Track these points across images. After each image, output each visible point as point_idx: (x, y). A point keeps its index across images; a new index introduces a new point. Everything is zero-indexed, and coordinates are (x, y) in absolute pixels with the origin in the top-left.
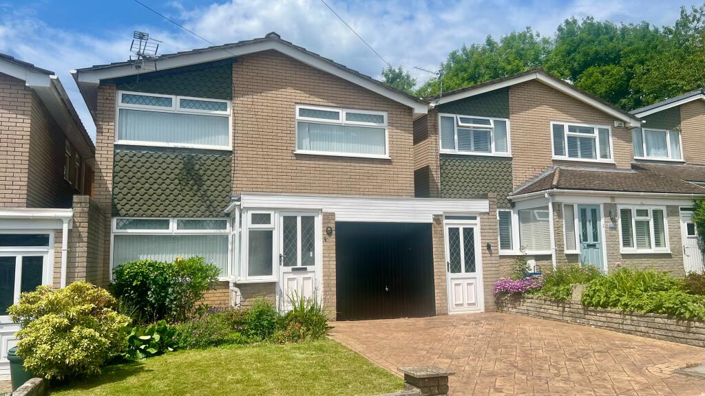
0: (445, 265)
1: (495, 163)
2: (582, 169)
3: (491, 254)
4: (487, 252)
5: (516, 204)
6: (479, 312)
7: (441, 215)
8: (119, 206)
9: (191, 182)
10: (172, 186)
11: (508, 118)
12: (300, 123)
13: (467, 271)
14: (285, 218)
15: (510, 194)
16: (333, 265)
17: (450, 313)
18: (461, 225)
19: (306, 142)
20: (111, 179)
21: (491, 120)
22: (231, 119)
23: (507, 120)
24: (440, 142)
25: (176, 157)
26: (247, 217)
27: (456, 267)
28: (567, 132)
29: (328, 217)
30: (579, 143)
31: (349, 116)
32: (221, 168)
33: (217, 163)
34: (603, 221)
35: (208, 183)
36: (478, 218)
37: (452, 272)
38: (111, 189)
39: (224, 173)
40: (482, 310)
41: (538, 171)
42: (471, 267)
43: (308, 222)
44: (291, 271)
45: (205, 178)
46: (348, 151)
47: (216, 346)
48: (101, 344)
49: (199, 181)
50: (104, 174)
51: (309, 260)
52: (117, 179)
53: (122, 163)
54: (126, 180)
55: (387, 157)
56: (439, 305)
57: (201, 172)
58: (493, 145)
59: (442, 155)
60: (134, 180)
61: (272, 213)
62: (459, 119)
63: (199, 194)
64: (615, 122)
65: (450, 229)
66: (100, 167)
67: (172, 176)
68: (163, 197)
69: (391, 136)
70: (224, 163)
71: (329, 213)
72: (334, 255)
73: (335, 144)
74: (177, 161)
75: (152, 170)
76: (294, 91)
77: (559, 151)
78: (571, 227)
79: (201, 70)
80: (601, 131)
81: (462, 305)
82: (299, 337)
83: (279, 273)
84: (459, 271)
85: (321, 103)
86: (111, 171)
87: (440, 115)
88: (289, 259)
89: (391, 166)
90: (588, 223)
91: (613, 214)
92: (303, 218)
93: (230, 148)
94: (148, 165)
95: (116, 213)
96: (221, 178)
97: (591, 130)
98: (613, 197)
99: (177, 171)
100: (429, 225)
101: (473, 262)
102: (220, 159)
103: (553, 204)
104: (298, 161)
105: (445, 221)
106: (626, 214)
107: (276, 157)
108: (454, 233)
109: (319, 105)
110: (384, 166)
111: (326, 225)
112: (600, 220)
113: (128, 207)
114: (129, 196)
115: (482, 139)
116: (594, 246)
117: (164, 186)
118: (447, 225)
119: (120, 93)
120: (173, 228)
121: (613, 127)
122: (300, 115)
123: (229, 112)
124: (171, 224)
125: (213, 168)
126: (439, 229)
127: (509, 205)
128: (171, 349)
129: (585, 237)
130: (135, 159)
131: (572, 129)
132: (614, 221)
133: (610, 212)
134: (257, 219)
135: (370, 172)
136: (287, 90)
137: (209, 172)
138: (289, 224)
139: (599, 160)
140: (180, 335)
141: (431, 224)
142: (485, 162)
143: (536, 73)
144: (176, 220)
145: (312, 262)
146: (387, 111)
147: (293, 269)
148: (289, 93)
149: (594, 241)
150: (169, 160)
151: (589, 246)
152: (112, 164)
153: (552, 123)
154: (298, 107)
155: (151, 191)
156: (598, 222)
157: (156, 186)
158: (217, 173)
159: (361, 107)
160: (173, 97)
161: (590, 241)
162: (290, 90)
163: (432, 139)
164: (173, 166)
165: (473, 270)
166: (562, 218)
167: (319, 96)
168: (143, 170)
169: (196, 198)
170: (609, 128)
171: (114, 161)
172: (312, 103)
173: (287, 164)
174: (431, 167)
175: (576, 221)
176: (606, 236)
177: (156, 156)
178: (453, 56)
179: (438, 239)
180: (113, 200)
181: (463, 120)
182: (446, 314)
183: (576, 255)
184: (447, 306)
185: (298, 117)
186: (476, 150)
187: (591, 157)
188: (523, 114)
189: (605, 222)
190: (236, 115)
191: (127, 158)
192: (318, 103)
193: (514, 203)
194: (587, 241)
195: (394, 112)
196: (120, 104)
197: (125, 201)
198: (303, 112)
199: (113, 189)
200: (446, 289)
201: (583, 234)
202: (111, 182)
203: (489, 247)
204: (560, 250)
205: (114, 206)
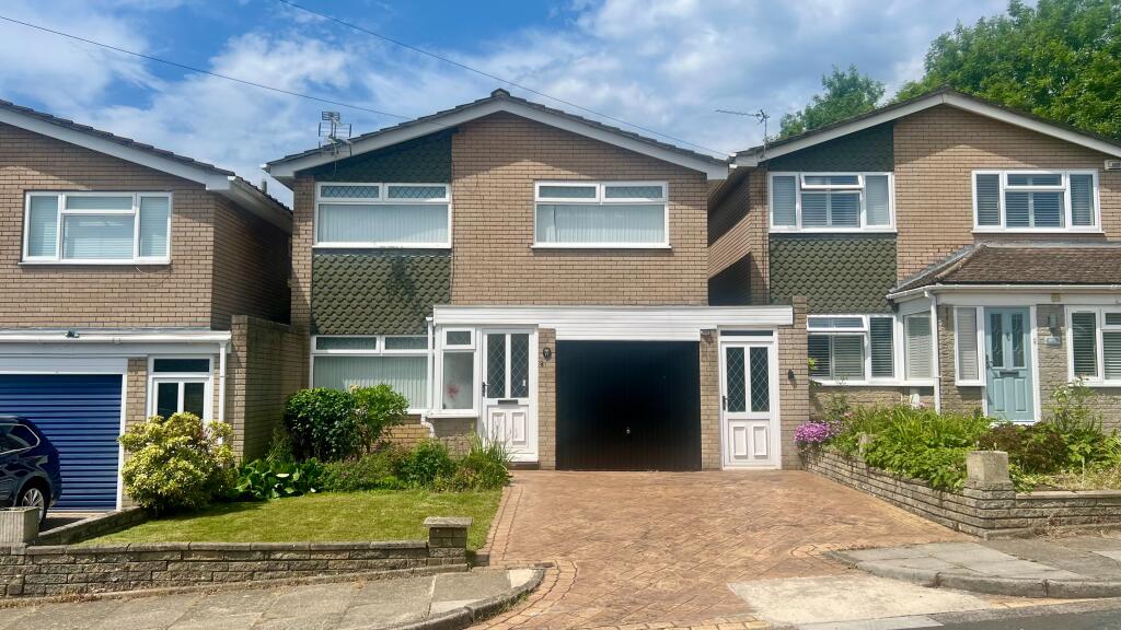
0: (718, 400)
1: (865, 242)
2: (1033, 245)
3: (795, 385)
4: (788, 382)
5: (901, 306)
6: (773, 468)
7: (715, 330)
8: (318, 323)
9: (401, 291)
10: (379, 297)
11: (893, 171)
12: (541, 207)
13: (755, 409)
14: (490, 336)
15: (893, 289)
16: (552, 397)
17: (724, 469)
18: (747, 344)
19: (550, 231)
20: (309, 289)
21: (861, 177)
22: (450, 206)
23: (889, 174)
24: (771, 215)
25: (384, 260)
26: (442, 336)
27: (737, 403)
28: (1004, 185)
29: (546, 334)
30: (1031, 202)
31: (610, 192)
32: (437, 271)
33: (432, 265)
34: (1034, 333)
35: (422, 290)
36: (775, 334)
37: (730, 410)
38: (309, 302)
39: (442, 278)
40: (779, 466)
41: (944, 253)
42: (761, 403)
43: (521, 343)
44: (497, 403)
45: (418, 284)
46: (609, 240)
47: (365, 489)
48: (196, 477)
49: (410, 288)
50: (302, 285)
51: (521, 390)
52: (317, 290)
53: (322, 270)
54: (326, 290)
55: (665, 245)
56: (706, 456)
57: (414, 277)
58: (863, 215)
59: (772, 235)
60: (336, 290)
61: (472, 330)
62: (803, 179)
63: (410, 305)
64: (1106, 162)
65: (729, 350)
66: (298, 276)
67: (379, 284)
68: (369, 310)
69: (673, 216)
70: (442, 265)
71: (548, 330)
72: (554, 385)
73: (592, 232)
74: (385, 264)
75: (355, 277)
76: (532, 163)
77: (988, 215)
78: (969, 344)
79: (414, 148)
80: (1074, 179)
81: (746, 457)
82: (465, 485)
83: (481, 406)
84: (743, 409)
85: (569, 177)
86: (309, 280)
87: (772, 175)
88: (495, 387)
89: (671, 258)
90: (1004, 337)
91: (1053, 320)
92: (512, 336)
93: (448, 245)
94: (350, 271)
95: (315, 331)
96: (437, 284)
97: (1056, 180)
98: (1055, 294)
99: (385, 277)
100: (694, 345)
101: (766, 396)
102: (437, 260)
103: (938, 307)
104: (537, 258)
105: (721, 338)
106: (1085, 322)
107: (507, 254)
108: (735, 356)
109: (566, 180)
110: (660, 258)
111: (544, 345)
112: (1029, 332)
113: (328, 323)
114: (330, 310)
115: (845, 206)
116: (1015, 374)
117: (369, 296)
118: (723, 344)
119: (320, 185)
120: (380, 348)
121: (1102, 171)
122: (541, 196)
123: (448, 198)
124: (378, 342)
125: (428, 271)
126: (709, 349)
127: (889, 308)
128: (313, 490)
129: (997, 359)
130: (337, 264)
131: (1013, 180)
132: (1057, 331)
133: (1049, 318)
134: (454, 338)
135: (639, 267)
136: (523, 163)
137: (423, 278)
138: (496, 344)
139: (1069, 228)
140: (327, 474)
141: (697, 343)
142: (849, 242)
143: (942, 93)
144: (384, 337)
145: (525, 394)
146: (668, 179)
147: (499, 402)
148: (526, 167)
149: (1015, 365)
150: (375, 265)
151: (1004, 374)
152: (310, 271)
153: (974, 173)
154: (537, 185)
155: (355, 303)
156: (1024, 336)
157: (360, 297)
158: (432, 278)
159: (627, 177)
160: (380, 185)
161: (1008, 365)
162: (526, 163)
163: (756, 212)
164: (379, 271)
165: (766, 408)
166: (953, 330)
167: (567, 168)
168: (346, 277)
169: (408, 310)
170: (1094, 173)
171: (313, 268)
172: (557, 177)
173: (522, 263)
174: (754, 255)
175: (981, 334)
176: (1040, 357)
177: (360, 259)
178: (942, 42)
179: (708, 364)
180: (312, 314)
181: (808, 179)
182: (719, 469)
183: (978, 389)
184: (719, 458)
185: (537, 198)
186: (836, 223)
187: (1056, 223)
188: (921, 164)
189: (1039, 335)
190: (457, 202)
191: (327, 264)
192: (564, 177)
193: (898, 304)
194: (1001, 365)
195: (678, 181)
196: (319, 199)
197: (325, 316)
198: (544, 191)
199: (312, 301)
200: (719, 434)
201: (994, 353)
202: (309, 294)
203: (791, 376)
204: (947, 381)
205: (313, 321)
